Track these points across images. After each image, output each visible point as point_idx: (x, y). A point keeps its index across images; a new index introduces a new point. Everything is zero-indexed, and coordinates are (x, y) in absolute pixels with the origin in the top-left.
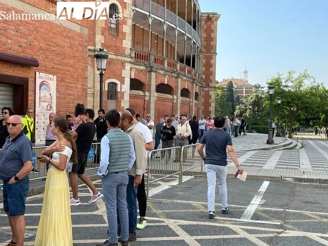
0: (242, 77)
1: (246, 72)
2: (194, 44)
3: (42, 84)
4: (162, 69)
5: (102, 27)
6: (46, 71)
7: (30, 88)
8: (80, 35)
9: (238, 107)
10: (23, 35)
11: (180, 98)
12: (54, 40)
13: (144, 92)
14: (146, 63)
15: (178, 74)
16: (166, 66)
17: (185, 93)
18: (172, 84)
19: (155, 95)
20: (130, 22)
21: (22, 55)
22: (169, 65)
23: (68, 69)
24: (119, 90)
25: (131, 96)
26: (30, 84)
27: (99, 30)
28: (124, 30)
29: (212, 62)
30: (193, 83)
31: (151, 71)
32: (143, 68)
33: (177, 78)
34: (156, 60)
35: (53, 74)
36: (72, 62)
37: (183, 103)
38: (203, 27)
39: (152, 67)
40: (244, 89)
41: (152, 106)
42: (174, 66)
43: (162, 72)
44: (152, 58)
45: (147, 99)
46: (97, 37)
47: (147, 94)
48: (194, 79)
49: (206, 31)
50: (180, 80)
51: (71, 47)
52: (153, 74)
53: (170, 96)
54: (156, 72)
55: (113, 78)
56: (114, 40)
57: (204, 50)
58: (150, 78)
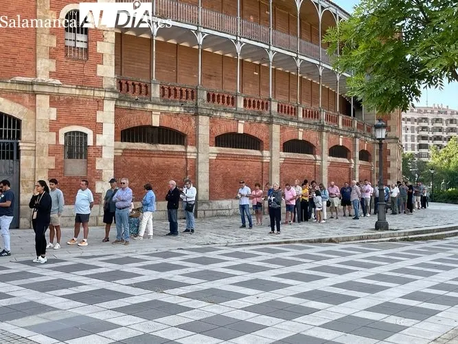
5: (50, 48)
24: (90, 142)
27: (43, 51)
46: (39, 62)
55: (78, 125)
56: (77, 65)
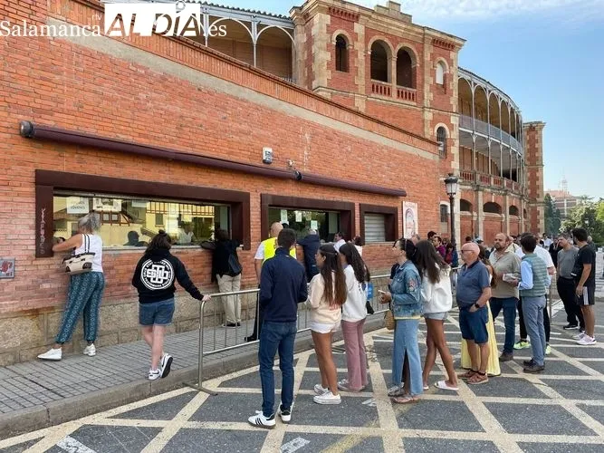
0: (561, 188)
1: (564, 182)
2: (519, 157)
3: (407, 212)
4: (488, 187)
6: (410, 200)
7: (399, 216)
8: (433, 163)
9: (562, 222)
10: (393, 169)
11: (509, 217)
12: (415, 171)
13: (471, 212)
14: (472, 182)
15: (506, 191)
16: (492, 183)
17: (514, 210)
18: (500, 202)
19: (483, 215)
20: (457, 143)
21: (392, 187)
22: (496, 182)
23: (425, 195)
25: (462, 218)
26: (399, 212)
28: (452, 152)
29: (538, 175)
30: (520, 199)
31: (477, 190)
32: (469, 187)
33: (505, 195)
34: (482, 179)
35: (414, 201)
36: (428, 189)
37: (512, 222)
38: (526, 139)
39: (478, 186)
40: (565, 202)
41: (481, 226)
42: (501, 183)
43: (489, 190)
44: (478, 177)
45: (475, 219)
47: (475, 214)
48: (522, 196)
49: (529, 142)
50: (507, 197)
51: (427, 175)
52: (480, 193)
53: (498, 215)
54: (483, 191)
57: (528, 163)
58: (477, 198)
